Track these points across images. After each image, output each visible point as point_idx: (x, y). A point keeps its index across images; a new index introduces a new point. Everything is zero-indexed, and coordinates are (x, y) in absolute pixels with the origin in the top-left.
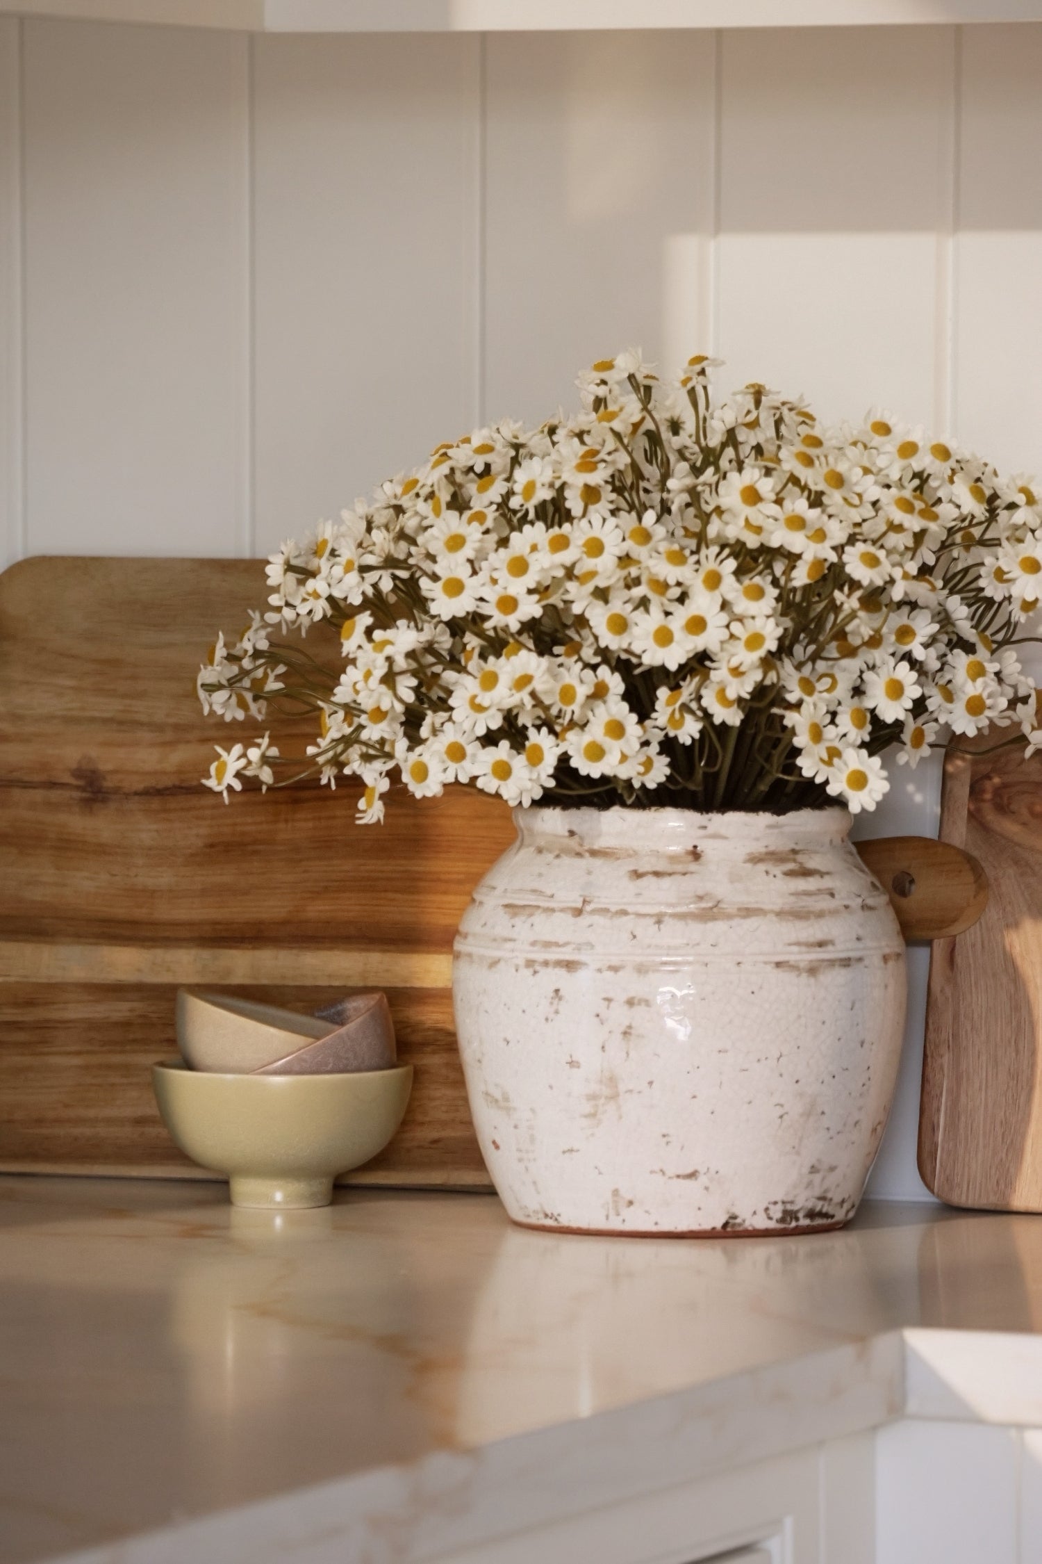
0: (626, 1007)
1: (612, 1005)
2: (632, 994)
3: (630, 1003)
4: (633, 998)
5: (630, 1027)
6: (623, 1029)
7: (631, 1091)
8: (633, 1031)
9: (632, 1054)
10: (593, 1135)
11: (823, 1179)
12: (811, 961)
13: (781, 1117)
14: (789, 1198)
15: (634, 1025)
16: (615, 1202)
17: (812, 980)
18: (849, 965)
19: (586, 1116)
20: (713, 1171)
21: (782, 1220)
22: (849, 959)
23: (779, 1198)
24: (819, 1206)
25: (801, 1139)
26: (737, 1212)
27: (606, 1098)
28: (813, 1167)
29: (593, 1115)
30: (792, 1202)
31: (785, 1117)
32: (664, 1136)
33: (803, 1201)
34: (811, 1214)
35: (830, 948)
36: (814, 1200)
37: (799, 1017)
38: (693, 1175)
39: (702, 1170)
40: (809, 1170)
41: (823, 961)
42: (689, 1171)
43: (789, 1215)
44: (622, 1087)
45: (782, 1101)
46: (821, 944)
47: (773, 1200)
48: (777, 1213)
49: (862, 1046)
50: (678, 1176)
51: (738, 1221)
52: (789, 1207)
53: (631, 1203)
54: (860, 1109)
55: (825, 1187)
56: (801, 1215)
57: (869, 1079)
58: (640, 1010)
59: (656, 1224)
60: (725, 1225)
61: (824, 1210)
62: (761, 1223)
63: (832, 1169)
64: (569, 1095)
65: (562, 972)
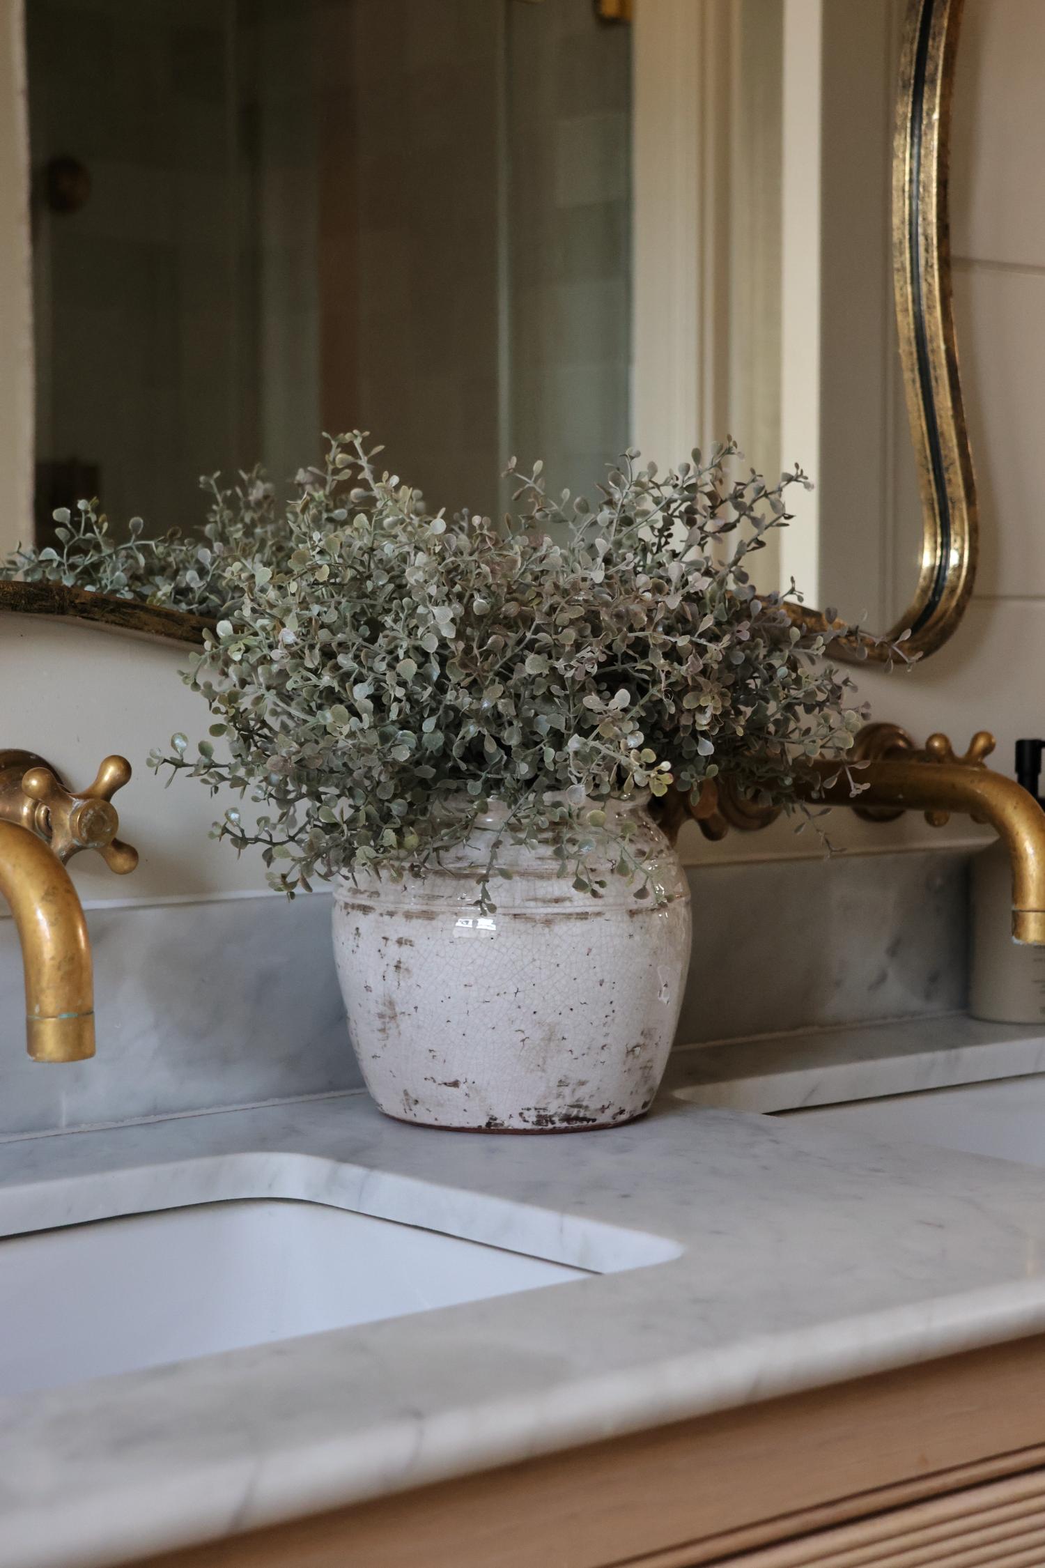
0: (397, 945)
1: (389, 942)
2: (400, 936)
3: (400, 942)
4: (402, 938)
5: (399, 962)
6: (395, 963)
7: (404, 1013)
8: (402, 965)
9: (402, 984)
10: (385, 1046)
11: (574, 1091)
12: (547, 914)
13: (523, 1040)
14: (543, 1106)
15: (402, 960)
16: (407, 1100)
17: (547, 930)
18: (586, 919)
19: (380, 1030)
20: (470, 1081)
21: (538, 1123)
22: (587, 913)
23: (532, 1105)
24: (574, 1112)
25: (544, 1059)
26: (496, 1115)
27: (389, 1017)
28: (560, 1081)
29: (383, 1030)
30: (544, 1109)
31: (527, 1041)
32: (430, 1051)
33: (555, 1107)
34: (567, 1118)
35: (567, 904)
36: (566, 1107)
37: (534, 960)
38: (455, 1084)
39: (462, 1080)
40: (557, 1084)
41: (558, 914)
42: (452, 1080)
43: (541, 1119)
44: (398, 1010)
45: (522, 1028)
46: (557, 901)
47: (527, 1107)
48: (532, 1116)
49: (601, 985)
50: (445, 1084)
51: (498, 1122)
52: (542, 1113)
53: (416, 1102)
54: (607, 1035)
55: (576, 1097)
56: (556, 1119)
57: (613, 1011)
58: (405, 948)
59: (436, 1119)
60: (489, 1124)
61: (581, 1115)
62: (517, 1124)
63: (582, 1083)
64: (369, 1012)
65: (360, 914)
